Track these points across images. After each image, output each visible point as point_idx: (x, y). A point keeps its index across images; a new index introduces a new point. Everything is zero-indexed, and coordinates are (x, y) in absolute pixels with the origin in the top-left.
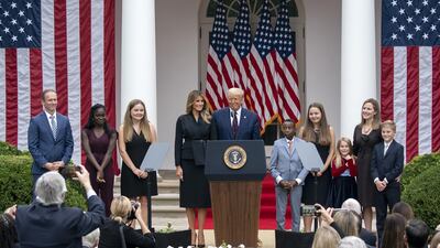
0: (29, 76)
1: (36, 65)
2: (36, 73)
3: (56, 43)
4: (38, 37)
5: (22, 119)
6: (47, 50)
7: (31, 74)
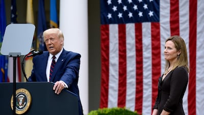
0: (150, 47)
1: (156, 37)
2: (156, 43)
3: (171, 17)
4: (157, 13)
5: (146, 84)
6: (164, 23)
7: (153, 45)
